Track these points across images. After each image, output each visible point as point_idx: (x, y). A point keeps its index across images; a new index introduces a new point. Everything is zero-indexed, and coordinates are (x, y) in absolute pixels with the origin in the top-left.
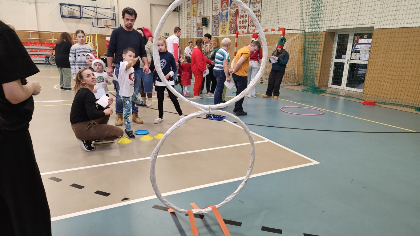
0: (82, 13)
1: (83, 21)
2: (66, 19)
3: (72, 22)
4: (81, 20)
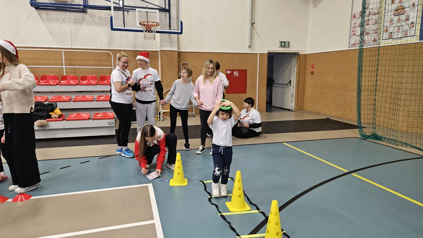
1: (91, 17)
2: (47, 14)
3: (63, 20)
4: (87, 16)
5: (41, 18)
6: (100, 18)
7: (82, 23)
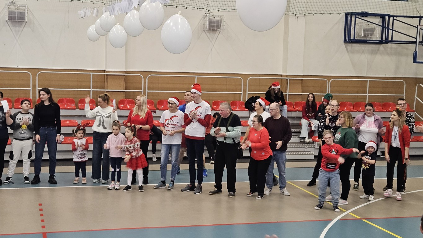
0: (393, 30)
1: (384, 48)
2: (352, 46)
3: (363, 51)
4: (382, 47)
5: (347, 50)
6: (391, 48)
7: (376, 53)
